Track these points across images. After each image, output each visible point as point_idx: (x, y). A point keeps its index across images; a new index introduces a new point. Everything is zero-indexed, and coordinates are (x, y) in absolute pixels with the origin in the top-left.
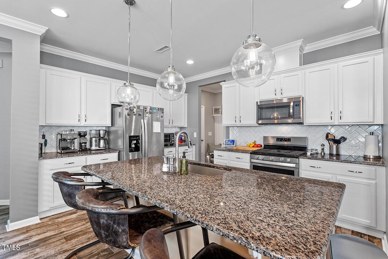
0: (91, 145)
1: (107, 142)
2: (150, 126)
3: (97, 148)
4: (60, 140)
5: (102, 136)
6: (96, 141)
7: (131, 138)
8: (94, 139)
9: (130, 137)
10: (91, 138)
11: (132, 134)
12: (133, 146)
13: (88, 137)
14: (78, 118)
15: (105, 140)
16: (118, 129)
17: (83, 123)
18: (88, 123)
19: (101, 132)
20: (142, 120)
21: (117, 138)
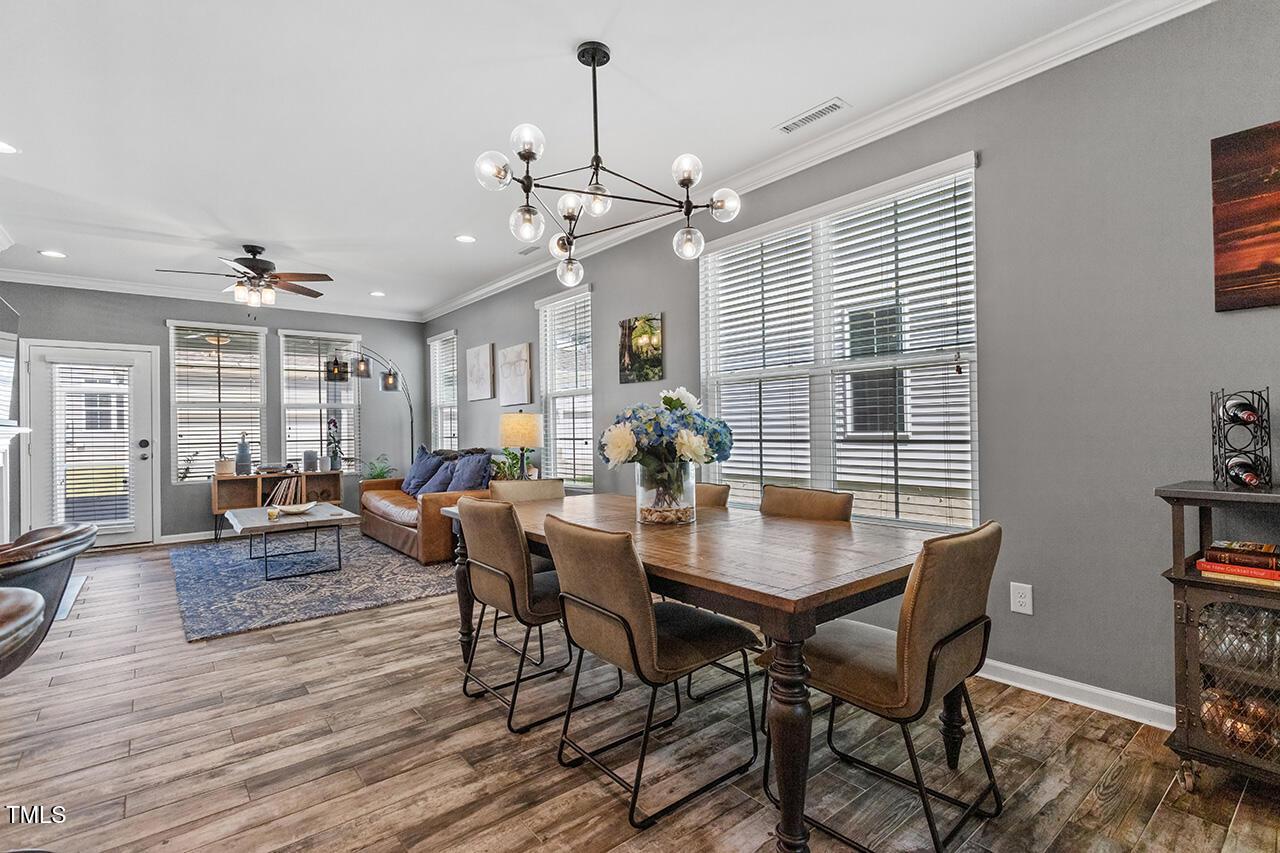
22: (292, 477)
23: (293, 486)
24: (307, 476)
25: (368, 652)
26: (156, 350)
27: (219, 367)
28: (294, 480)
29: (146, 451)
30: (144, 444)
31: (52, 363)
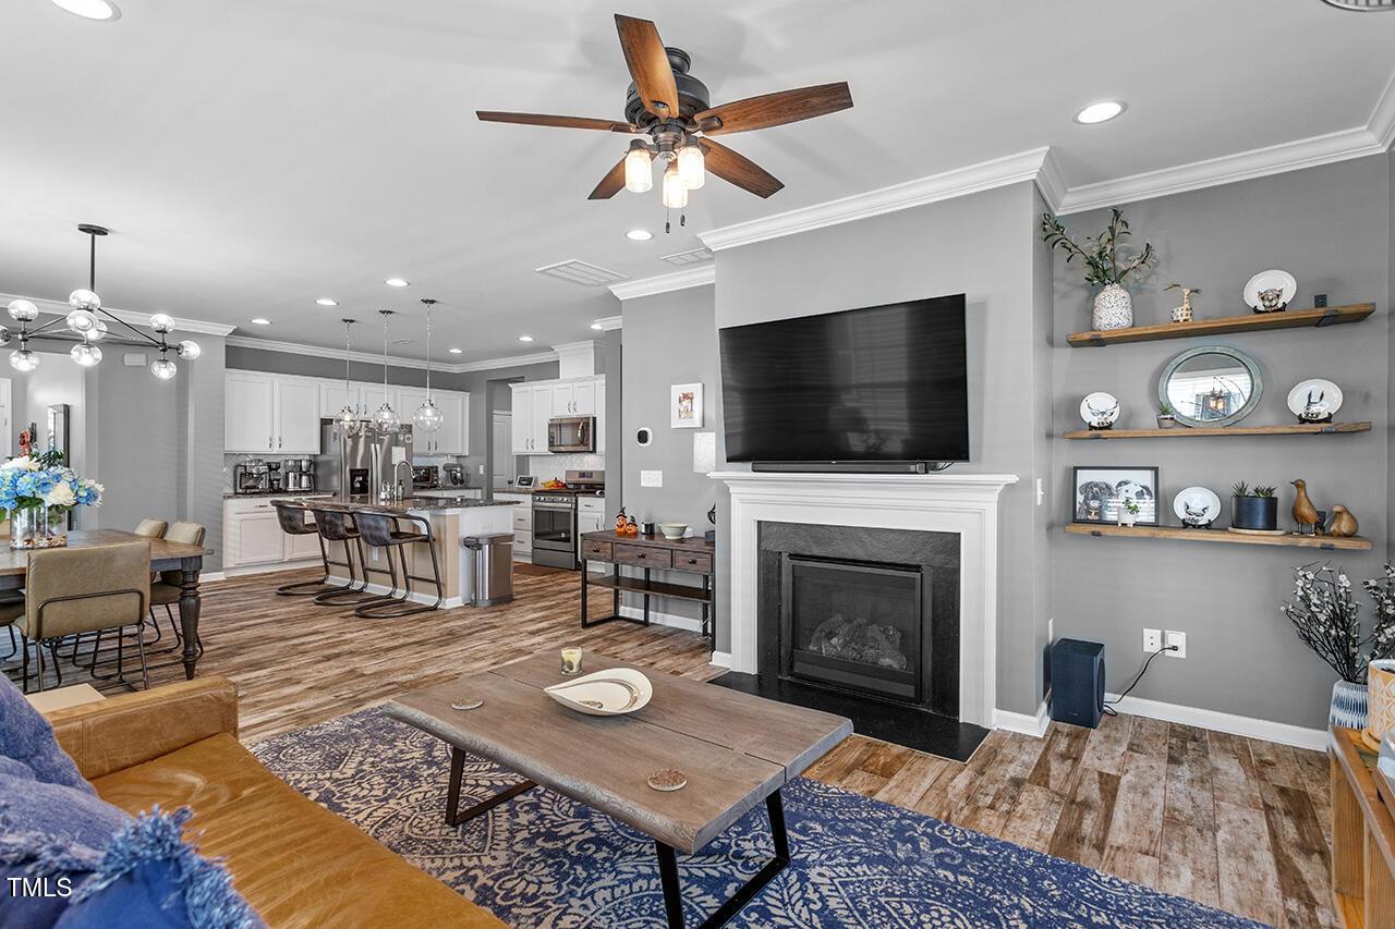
0: (287, 485)
1: (313, 479)
2: (388, 455)
3: (298, 488)
4: (241, 474)
5: (304, 470)
6: (295, 477)
7: (354, 473)
8: (291, 475)
9: (352, 471)
10: (287, 473)
11: (359, 467)
12: (358, 485)
13: (282, 471)
14: (269, 442)
15: (309, 475)
16: (332, 458)
17: (276, 450)
18: (284, 450)
19: (304, 464)
20: (373, 445)
21: (330, 473)
25: (289, 682)
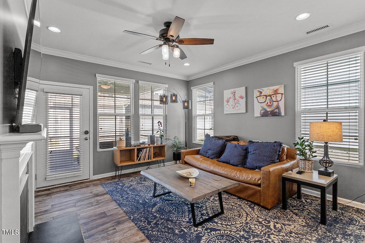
22: (147, 148)
23: (148, 151)
24: (153, 147)
26: (91, 88)
27: (115, 97)
28: (148, 149)
29: (87, 136)
30: (87, 132)
31: (47, 92)
